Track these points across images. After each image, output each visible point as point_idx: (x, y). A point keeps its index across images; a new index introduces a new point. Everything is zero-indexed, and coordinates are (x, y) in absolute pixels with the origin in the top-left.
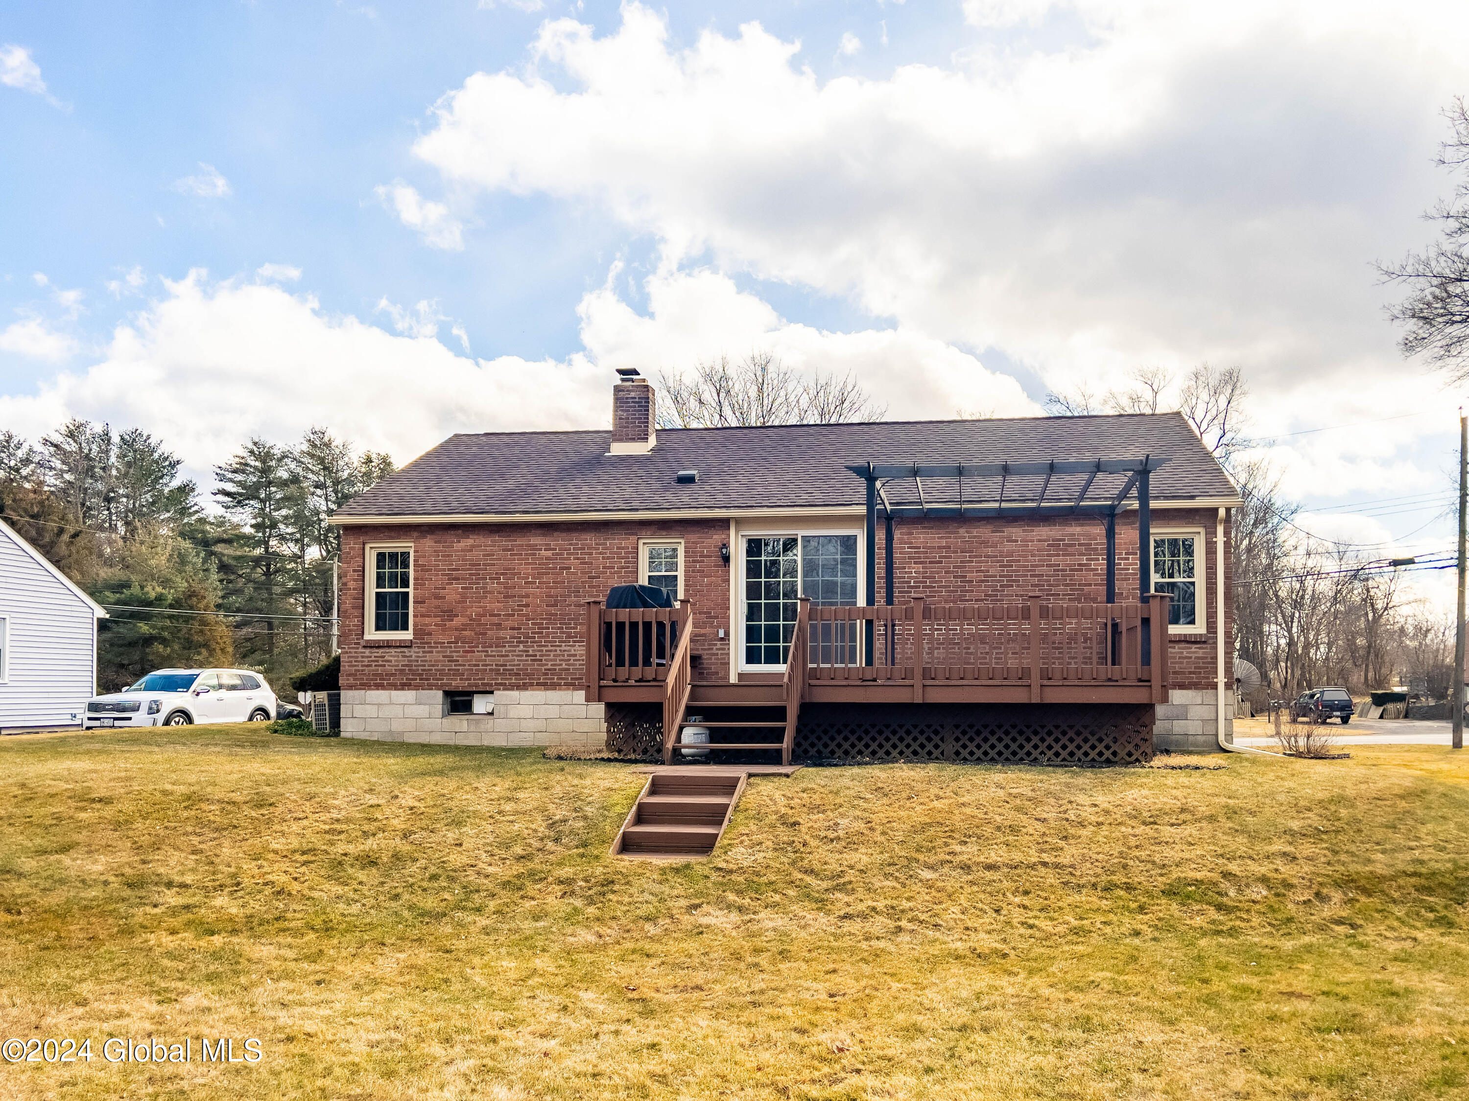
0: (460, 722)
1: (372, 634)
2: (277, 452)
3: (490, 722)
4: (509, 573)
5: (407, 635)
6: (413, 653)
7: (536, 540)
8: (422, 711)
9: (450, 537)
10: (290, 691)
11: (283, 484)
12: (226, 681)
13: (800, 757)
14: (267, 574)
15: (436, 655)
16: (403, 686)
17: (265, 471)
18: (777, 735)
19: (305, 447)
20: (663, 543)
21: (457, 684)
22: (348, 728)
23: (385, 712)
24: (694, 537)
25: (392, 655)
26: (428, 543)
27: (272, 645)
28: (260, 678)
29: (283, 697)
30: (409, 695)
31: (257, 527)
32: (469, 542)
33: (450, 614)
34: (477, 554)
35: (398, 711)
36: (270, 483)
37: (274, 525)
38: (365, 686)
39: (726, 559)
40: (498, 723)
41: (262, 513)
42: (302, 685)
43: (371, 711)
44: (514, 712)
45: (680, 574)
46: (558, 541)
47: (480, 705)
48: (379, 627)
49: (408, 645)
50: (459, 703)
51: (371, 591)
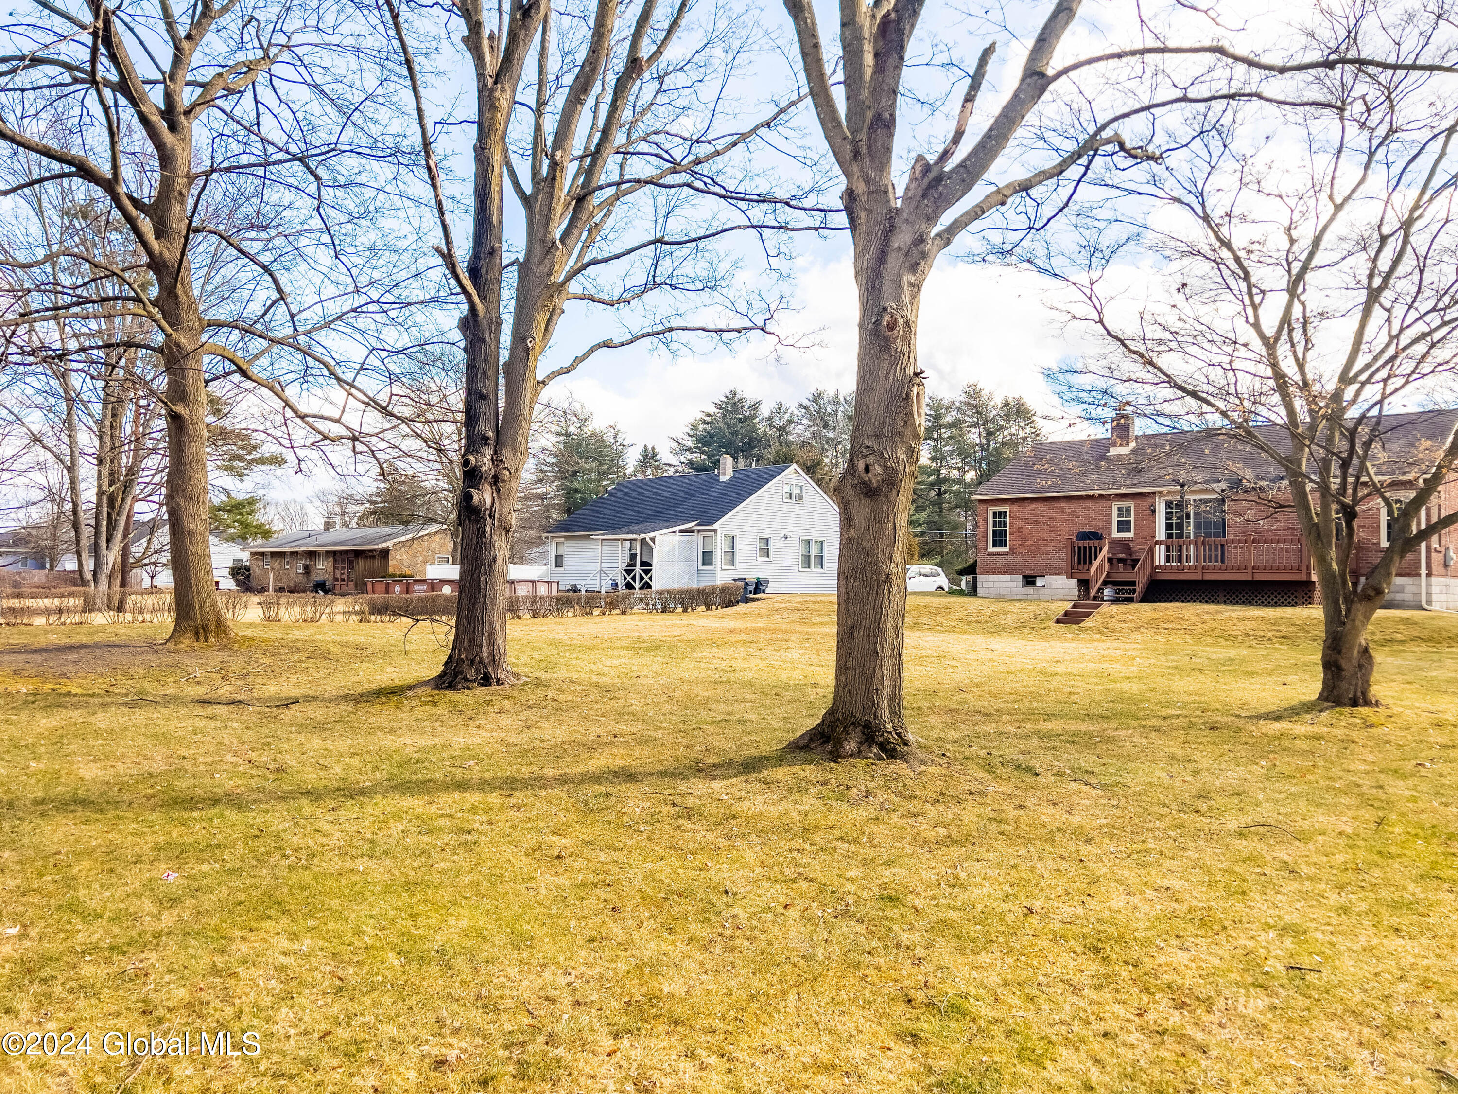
0: (1030, 590)
1: (991, 549)
2: (946, 402)
3: (1043, 591)
4: (1051, 520)
5: (1006, 549)
6: (1009, 557)
7: (1064, 504)
8: (1013, 584)
9: (1025, 504)
10: (956, 576)
11: (949, 426)
12: (923, 571)
13: (1144, 600)
14: (939, 494)
15: (1019, 559)
16: (1005, 573)
17: (937, 417)
18: (1134, 591)
19: (963, 398)
20: (1124, 504)
21: (1028, 572)
22: (980, 591)
23: (997, 585)
24: (1138, 501)
25: (999, 559)
26: (1015, 507)
27: (942, 547)
28: (940, 570)
29: (951, 582)
30: (1007, 577)
31: (933, 459)
32: (1032, 506)
33: (1025, 540)
34: (1037, 512)
35: (1002, 585)
36: (940, 427)
37: (943, 458)
38: (988, 573)
39: (1154, 511)
40: (1047, 591)
41: (935, 448)
42: (962, 573)
43: (991, 584)
44: (1054, 585)
45: (1132, 519)
46: (1074, 505)
47: (1039, 582)
48: (994, 545)
49: (1007, 554)
50: (1029, 581)
51: (990, 529)
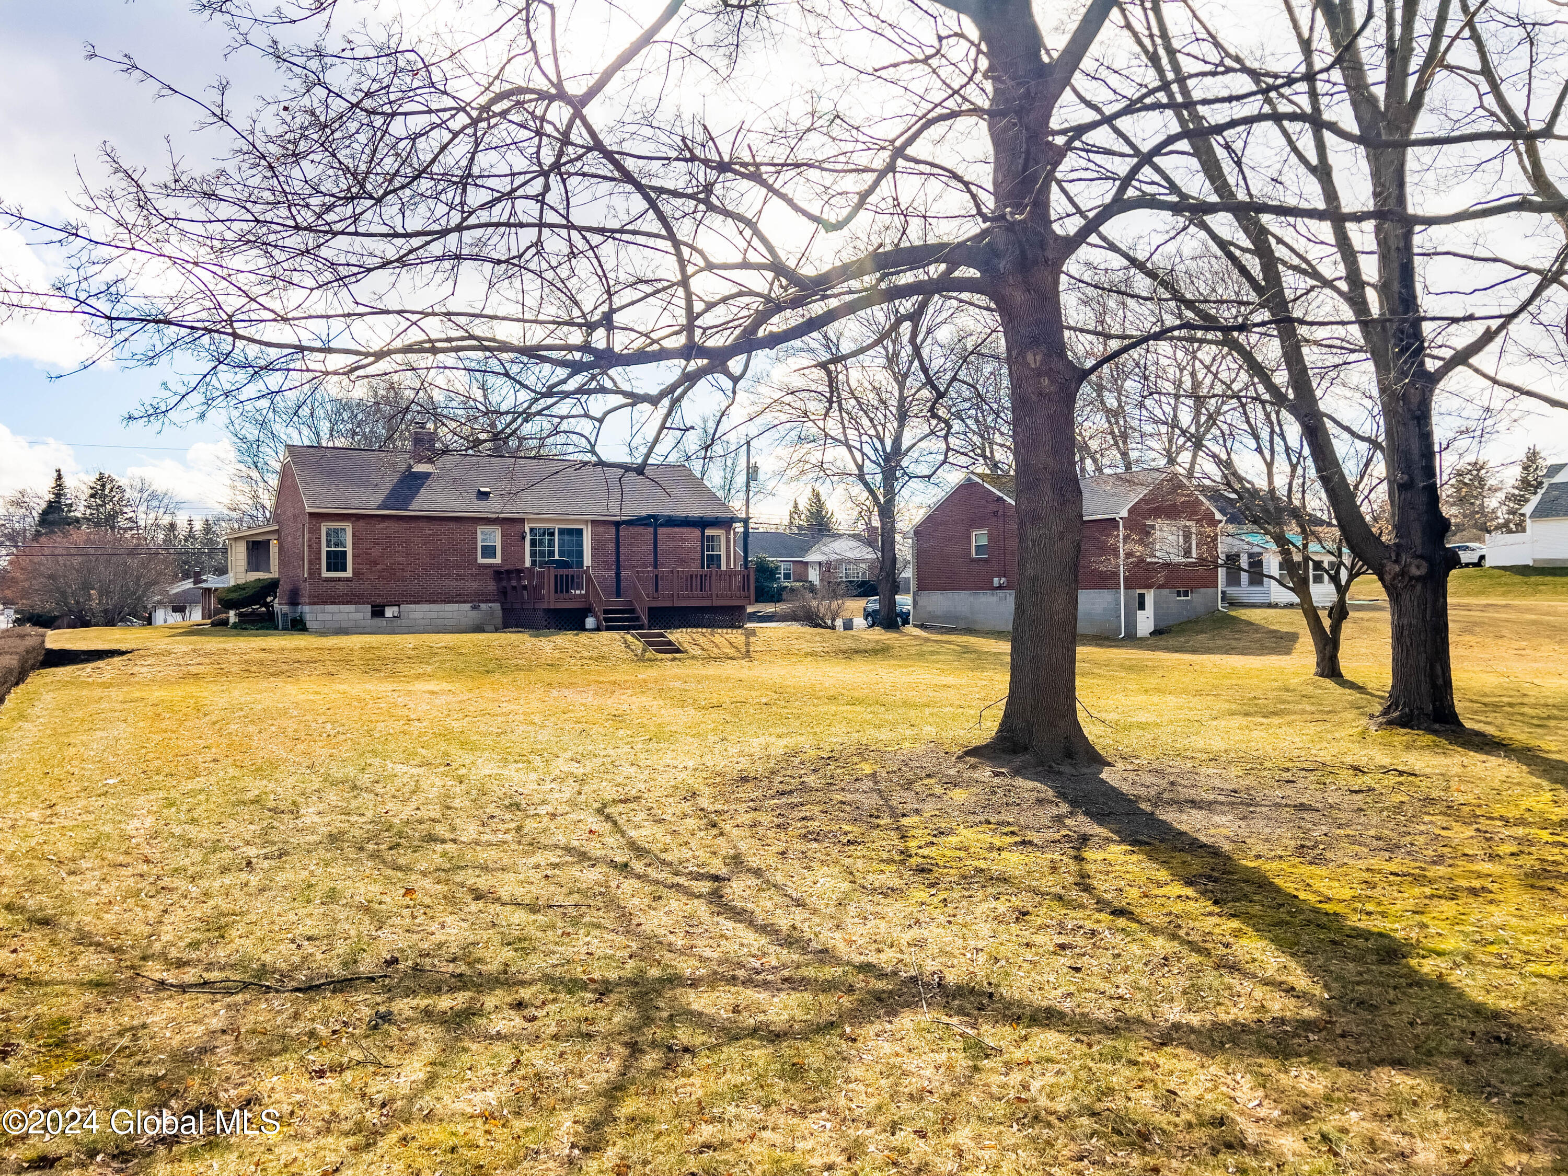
0: (379, 622)
1: (325, 574)
3: (394, 622)
4: (406, 542)
5: (347, 575)
6: (353, 584)
7: (424, 525)
8: (359, 616)
9: (374, 521)
15: (367, 586)
16: (348, 603)
20: (490, 529)
21: (376, 601)
22: (310, 624)
23: (336, 617)
24: (505, 527)
25: (338, 585)
30: (351, 608)
32: (384, 525)
33: (374, 563)
34: (390, 531)
35: (344, 617)
38: (317, 603)
39: (524, 537)
40: (403, 622)
43: (328, 617)
44: (412, 616)
45: (499, 544)
46: (435, 526)
47: (389, 612)
48: (328, 570)
49: (347, 580)
50: (378, 612)
51: (324, 549)
